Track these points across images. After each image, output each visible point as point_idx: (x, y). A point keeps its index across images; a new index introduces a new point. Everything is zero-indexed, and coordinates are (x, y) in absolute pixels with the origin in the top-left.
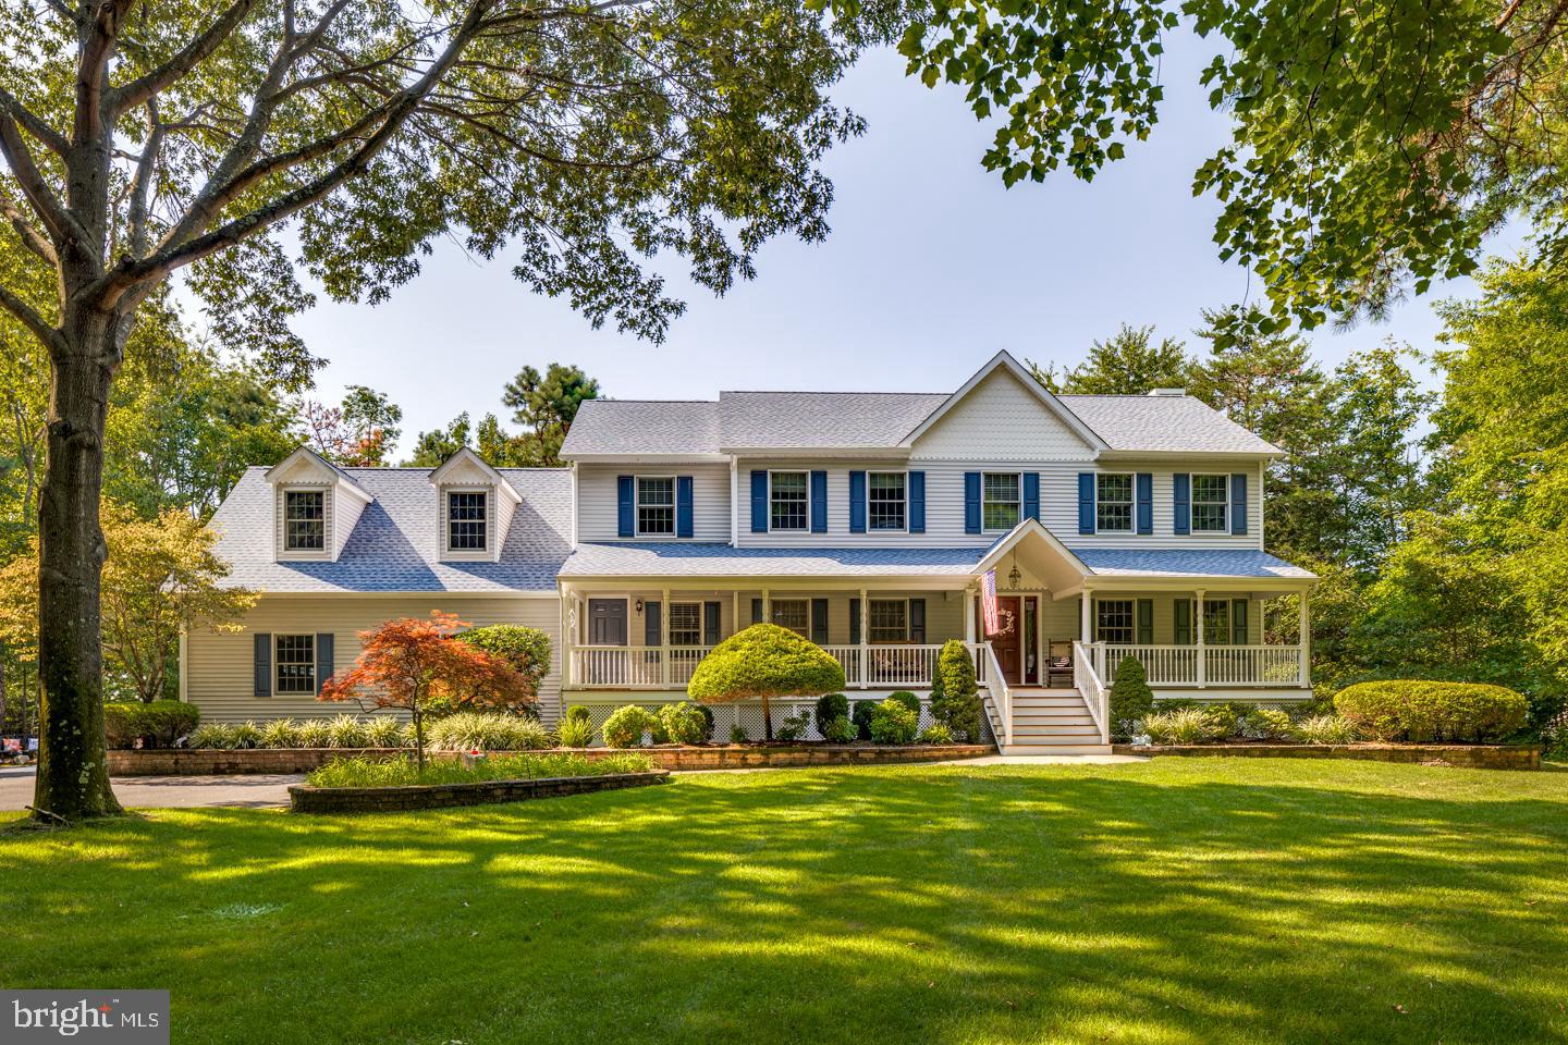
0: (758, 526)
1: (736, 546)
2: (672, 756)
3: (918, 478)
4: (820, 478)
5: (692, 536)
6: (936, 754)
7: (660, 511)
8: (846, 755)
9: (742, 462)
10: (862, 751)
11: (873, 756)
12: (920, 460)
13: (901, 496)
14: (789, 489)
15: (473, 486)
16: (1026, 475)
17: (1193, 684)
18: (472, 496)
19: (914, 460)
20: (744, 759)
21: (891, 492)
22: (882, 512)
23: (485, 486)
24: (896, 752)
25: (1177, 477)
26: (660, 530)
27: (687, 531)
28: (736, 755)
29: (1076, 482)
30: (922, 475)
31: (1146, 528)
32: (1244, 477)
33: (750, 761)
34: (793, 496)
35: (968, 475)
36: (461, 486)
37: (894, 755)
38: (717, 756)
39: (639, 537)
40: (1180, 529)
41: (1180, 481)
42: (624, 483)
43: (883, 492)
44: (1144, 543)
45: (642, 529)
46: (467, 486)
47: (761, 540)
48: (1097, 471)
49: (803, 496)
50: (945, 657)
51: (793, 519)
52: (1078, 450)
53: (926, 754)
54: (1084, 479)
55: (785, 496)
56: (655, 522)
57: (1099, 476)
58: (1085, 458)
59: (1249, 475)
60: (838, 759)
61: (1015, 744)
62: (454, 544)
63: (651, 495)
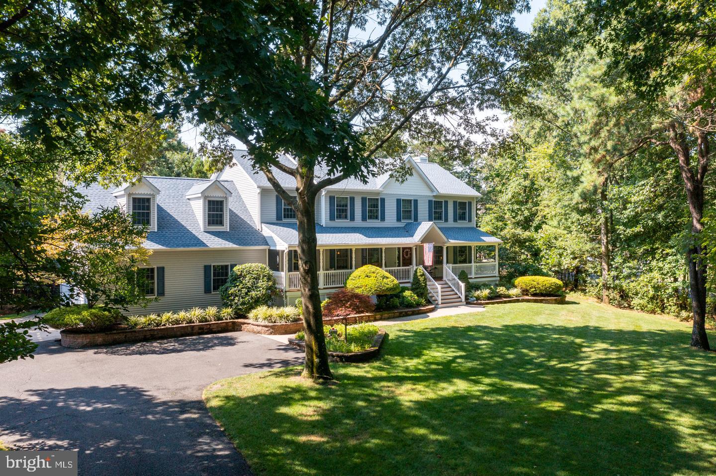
0: (332, 218)
1: (324, 226)
3: (383, 200)
4: (352, 199)
9: (327, 193)
12: (384, 194)
13: (377, 207)
15: (218, 197)
16: (414, 200)
18: (217, 202)
19: (382, 194)
21: (374, 205)
23: (223, 197)
25: (454, 202)
26: (291, 217)
29: (428, 203)
34: (343, 206)
35: (397, 200)
36: (213, 197)
39: (284, 221)
40: (455, 220)
42: (278, 198)
43: (371, 205)
44: (447, 225)
45: (285, 217)
46: (215, 197)
47: (333, 224)
48: (433, 199)
49: (346, 206)
54: (430, 202)
55: (340, 206)
56: (289, 214)
57: (434, 201)
58: (430, 195)
59: (472, 202)
61: (441, 304)
62: (209, 224)
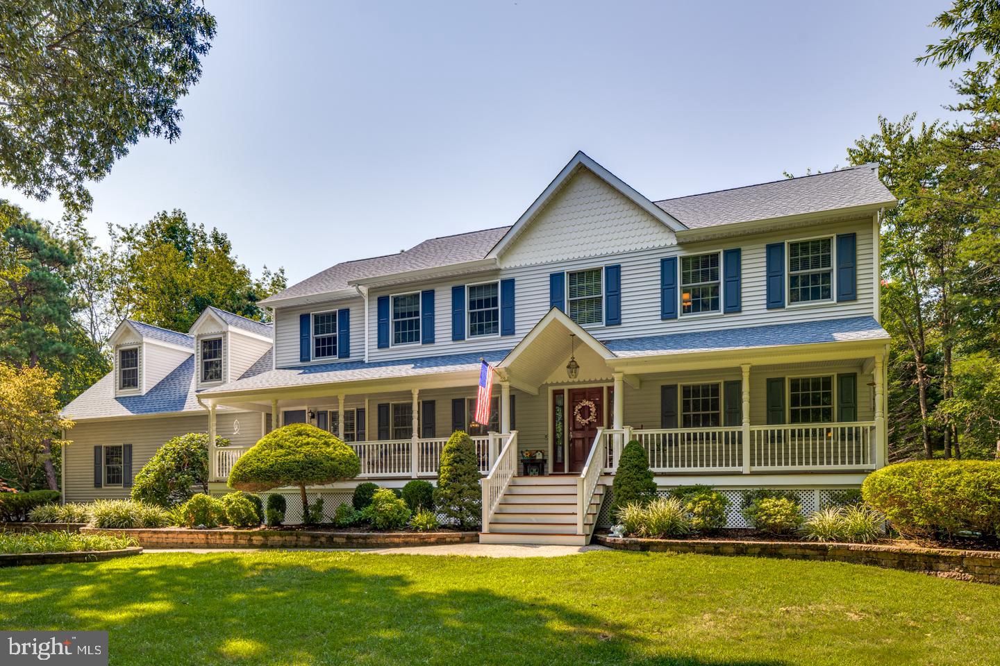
0: (382, 343)
1: (367, 362)
2: (203, 536)
3: (509, 285)
4: (429, 296)
5: (348, 357)
6: (396, 540)
7: (329, 339)
8: (323, 539)
9: (371, 291)
10: (336, 536)
11: (344, 540)
12: (511, 269)
13: (495, 304)
14: (406, 309)
15: (215, 334)
16: (607, 268)
17: (737, 469)
18: (214, 341)
19: (506, 269)
20: (250, 540)
21: (487, 300)
22: (481, 320)
23: (221, 333)
24: (360, 537)
25: (770, 248)
26: (329, 354)
27: (346, 354)
28: (244, 536)
29: (658, 268)
30: (512, 281)
31: (734, 306)
32: (853, 237)
33: (255, 542)
34: (410, 315)
35: (553, 277)
36: (208, 335)
37: (361, 540)
38: (232, 537)
39: (314, 361)
40: (774, 302)
41: (774, 251)
42: (304, 319)
43: (480, 302)
44: (733, 321)
45: (318, 355)
46: (211, 334)
47: (385, 354)
48: (680, 254)
49: (417, 314)
50: (445, 448)
51: (411, 334)
52: (660, 235)
53: (388, 540)
54: (667, 265)
55: (403, 315)
56: (325, 348)
57: (684, 259)
58: (665, 242)
59: (858, 233)
60: (318, 543)
61: (492, 532)
62: (206, 378)
63: (323, 327)
